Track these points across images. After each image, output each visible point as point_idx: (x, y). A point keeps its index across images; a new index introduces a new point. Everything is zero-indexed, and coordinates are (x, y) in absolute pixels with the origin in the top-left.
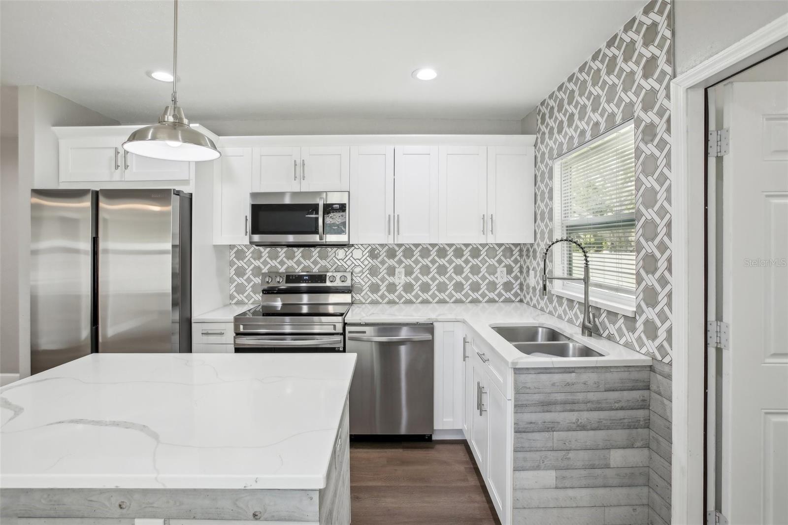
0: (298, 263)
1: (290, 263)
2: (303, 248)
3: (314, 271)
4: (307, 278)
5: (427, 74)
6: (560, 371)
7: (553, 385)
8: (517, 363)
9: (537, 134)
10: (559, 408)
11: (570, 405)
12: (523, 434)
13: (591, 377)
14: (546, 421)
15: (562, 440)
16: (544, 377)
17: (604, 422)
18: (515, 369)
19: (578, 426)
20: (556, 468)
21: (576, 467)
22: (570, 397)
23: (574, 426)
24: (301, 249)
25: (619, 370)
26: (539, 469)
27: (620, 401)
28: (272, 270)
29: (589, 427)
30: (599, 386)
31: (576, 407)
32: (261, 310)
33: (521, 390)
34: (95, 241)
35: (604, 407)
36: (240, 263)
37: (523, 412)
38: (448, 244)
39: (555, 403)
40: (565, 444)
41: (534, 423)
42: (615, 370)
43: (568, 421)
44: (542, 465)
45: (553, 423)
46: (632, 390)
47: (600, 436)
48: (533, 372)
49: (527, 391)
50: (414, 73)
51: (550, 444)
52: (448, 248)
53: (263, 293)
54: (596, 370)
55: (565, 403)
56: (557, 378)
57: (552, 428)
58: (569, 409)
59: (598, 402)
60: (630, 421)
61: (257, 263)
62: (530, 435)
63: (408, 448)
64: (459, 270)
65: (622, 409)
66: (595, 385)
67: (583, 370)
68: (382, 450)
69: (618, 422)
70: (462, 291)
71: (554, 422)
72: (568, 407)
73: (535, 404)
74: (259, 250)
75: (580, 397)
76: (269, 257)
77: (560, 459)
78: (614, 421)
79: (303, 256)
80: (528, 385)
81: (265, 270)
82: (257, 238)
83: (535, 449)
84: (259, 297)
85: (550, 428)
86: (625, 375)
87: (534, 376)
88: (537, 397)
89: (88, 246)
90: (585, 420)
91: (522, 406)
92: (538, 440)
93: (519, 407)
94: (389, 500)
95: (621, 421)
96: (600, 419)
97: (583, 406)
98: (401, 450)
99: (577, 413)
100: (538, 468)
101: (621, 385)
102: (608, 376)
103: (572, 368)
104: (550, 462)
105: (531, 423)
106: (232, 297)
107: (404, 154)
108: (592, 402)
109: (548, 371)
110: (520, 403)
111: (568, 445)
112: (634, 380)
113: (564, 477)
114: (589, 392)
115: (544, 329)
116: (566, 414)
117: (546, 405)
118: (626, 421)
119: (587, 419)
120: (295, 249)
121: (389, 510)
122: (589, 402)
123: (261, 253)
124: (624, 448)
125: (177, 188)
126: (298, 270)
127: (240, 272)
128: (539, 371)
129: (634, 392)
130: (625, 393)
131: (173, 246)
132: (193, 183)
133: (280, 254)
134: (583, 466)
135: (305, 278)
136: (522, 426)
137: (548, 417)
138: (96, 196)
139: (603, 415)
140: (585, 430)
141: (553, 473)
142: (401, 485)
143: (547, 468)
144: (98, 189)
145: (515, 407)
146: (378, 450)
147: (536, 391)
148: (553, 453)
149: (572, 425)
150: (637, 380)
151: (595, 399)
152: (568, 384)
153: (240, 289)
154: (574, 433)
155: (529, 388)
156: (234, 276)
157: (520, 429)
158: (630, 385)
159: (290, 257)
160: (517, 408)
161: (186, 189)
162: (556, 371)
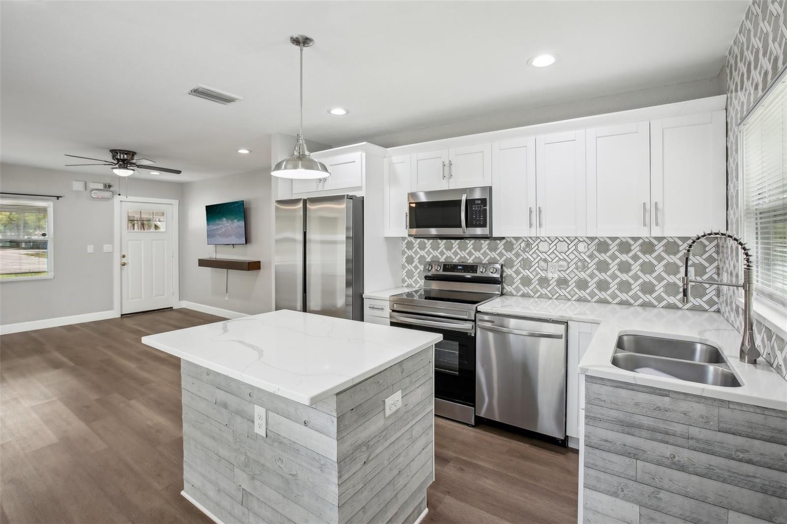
0: (456, 254)
1: (449, 254)
2: (459, 241)
3: (469, 261)
4: (461, 267)
5: (544, 60)
6: (645, 390)
7: (637, 404)
8: (587, 370)
9: (727, 94)
10: (644, 433)
11: (663, 436)
12: (596, 450)
13: (698, 409)
14: (627, 445)
15: (648, 473)
16: (623, 393)
17: (717, 471)
18: (587, 376)
19: (674, 463)
20: (641, 505)
21: (670, 513)
22: (661, 425)
23: (668, 462)
24: (458, 241)
25: (744, 409)
26: (616, 497)
27: (748, 451)
28: (435, 259)
29: (691, 470)
30: (708, 422)
31: (671, 439)
32: (423, 293)
33: (593, 401)
34: (305, 234)
35: (717, 451)
36: (410, 253)
37: (596, 425)
38: (610, 237)
39: (640, 427)
40: (653, 479)
41: (611, 442)
42: (737, 407)
43: (658, 453)
44: (622, 494)
45: (636, 448)
46: (769, 441)
47: (711, 486)
48: (609, 383)
49: (602, 403)
50: (529, 62)
51: (632, 473)
52: (610, 242)
53: (426, 279)
54: (703, 400)
55: (654, 430)
56: (642, 397)
57: (635, 455)
58: (660, 438)
59: (707, 442)
60: (767, 483)
61: (422, 253)
62: (605, 455)
63: (535, 445)
64: (625, 267)
65: (750, 462)
66: (701, 419)
67: (682, 397)
68: (508, 440)
69: (742, 477)
70: (628, 292)
71: (638, 449)
72: (659, 436)
73: (611, 421)
74: (424, 242)
75: (678, 428)
76: (431, 248)
77: (646, 495)
78: (736, 475)
79: (459, 248)
80: (604, 398)
81: (428, 259)
82: (414, 231)
83: (611, 472)
84: (422, 282)
85: (634, 454)
86: (758, 418)
87: (611, 389)
88: (614, 414)
89: (300, 237)
90: (686, 459)
91: (594, 418)
92: (614, 463)
93: (591, 419)
94: (488, 481)
95: (749, 479)
96: (710, 465)
97: (680, 441)
98: (527, 446)
99: (673, 447)
100: (615, 494)
101: (750, 430)
102: (724, 412)
103: (665, 390)
104: (631, 494)
105: (606, 441)
106: (404, 281)
107: (546, 144)
108: (696, 439)
109: (630, 387)
110: (592, 415)
111: (658, 482)
112: (774, 429)
113: (652, 519)
114: (690, 425)
115: (705, 347)
116: (655, 443)
117: (628, 427)
118: (758, 480)
119: (689, 459)
120: (453, 241)
121: (484, 489)
122: (692, 438)
123: (425, 244)
124: (754, 517)
125: (351, 194)
126: (455, 260)
127: (410, 260)
128: (618, 384)
129: (774, 445)
130: (757, 443)
131: (347, 238)
132: (364, 188)
133: (440, 246)
134: (681, 514)
135: (459, 267)
136: (595, 441)
137: (629, 440)
138: (305, 202)
139: (715, 461)
140: (683, 471)
141: (636, 508)
142: (508, 474)
143: (626, 499)
144: (306, 198)
145: (585, 418)
146: (505, 439)
147: (613, 406)
148: (636, 485)
149: (664, 460)
150: (781, 431)
151: (701, 436)
152: (659, 409)
153: (410, 274)
154: (668, 471)
155: (605, 401)
156: (405, 263)
157: (592, 444)
158: (768, 434)
159: (449, 248)
160: (588, 420)
161: (358, 194)
162: (642, 389)
